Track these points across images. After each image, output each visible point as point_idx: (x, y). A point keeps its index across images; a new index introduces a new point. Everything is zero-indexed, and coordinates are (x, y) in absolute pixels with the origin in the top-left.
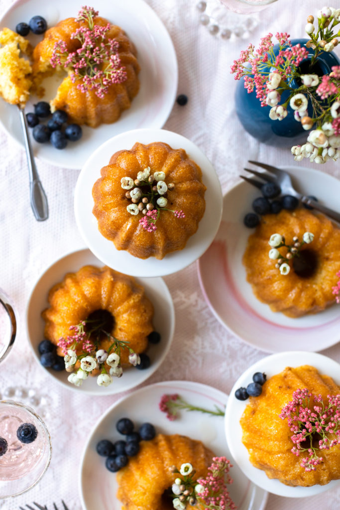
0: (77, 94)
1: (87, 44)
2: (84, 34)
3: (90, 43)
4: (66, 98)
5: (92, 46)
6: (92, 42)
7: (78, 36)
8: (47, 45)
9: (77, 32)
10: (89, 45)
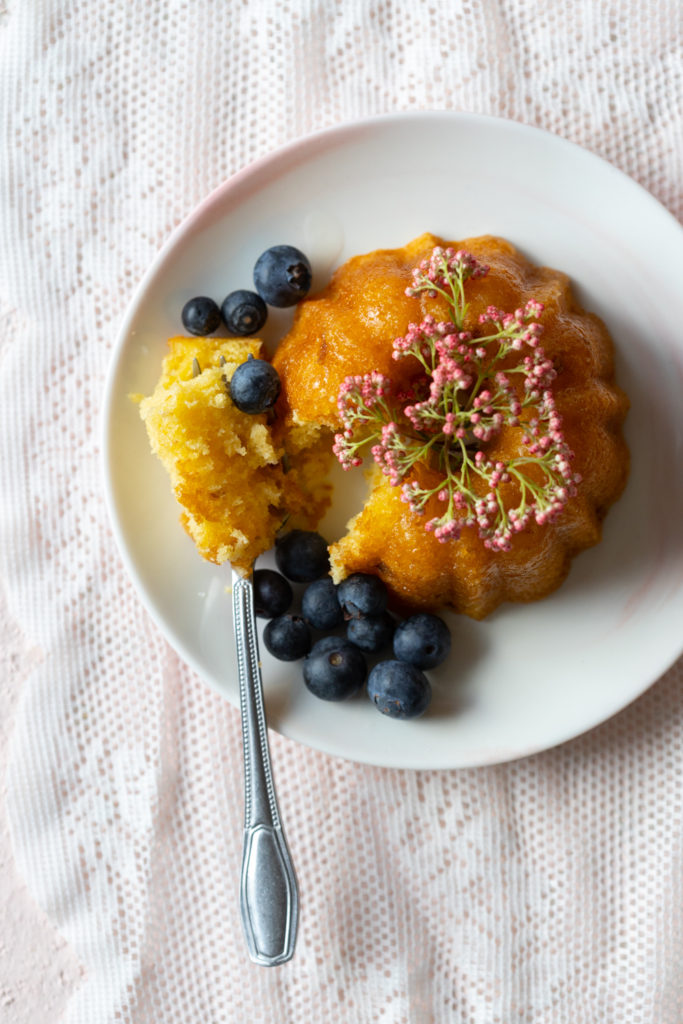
0: (420, 541)
1: (447, 376)
2: (436, 344)
3: (456, 374)
4: (383, 551)
5: (461, 385)
6: (465, 372)
7: (416, 348)
8: (313, 380)
9: (409, 337)
10: (453, 382)
